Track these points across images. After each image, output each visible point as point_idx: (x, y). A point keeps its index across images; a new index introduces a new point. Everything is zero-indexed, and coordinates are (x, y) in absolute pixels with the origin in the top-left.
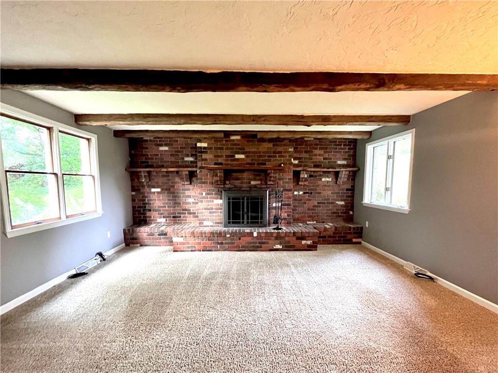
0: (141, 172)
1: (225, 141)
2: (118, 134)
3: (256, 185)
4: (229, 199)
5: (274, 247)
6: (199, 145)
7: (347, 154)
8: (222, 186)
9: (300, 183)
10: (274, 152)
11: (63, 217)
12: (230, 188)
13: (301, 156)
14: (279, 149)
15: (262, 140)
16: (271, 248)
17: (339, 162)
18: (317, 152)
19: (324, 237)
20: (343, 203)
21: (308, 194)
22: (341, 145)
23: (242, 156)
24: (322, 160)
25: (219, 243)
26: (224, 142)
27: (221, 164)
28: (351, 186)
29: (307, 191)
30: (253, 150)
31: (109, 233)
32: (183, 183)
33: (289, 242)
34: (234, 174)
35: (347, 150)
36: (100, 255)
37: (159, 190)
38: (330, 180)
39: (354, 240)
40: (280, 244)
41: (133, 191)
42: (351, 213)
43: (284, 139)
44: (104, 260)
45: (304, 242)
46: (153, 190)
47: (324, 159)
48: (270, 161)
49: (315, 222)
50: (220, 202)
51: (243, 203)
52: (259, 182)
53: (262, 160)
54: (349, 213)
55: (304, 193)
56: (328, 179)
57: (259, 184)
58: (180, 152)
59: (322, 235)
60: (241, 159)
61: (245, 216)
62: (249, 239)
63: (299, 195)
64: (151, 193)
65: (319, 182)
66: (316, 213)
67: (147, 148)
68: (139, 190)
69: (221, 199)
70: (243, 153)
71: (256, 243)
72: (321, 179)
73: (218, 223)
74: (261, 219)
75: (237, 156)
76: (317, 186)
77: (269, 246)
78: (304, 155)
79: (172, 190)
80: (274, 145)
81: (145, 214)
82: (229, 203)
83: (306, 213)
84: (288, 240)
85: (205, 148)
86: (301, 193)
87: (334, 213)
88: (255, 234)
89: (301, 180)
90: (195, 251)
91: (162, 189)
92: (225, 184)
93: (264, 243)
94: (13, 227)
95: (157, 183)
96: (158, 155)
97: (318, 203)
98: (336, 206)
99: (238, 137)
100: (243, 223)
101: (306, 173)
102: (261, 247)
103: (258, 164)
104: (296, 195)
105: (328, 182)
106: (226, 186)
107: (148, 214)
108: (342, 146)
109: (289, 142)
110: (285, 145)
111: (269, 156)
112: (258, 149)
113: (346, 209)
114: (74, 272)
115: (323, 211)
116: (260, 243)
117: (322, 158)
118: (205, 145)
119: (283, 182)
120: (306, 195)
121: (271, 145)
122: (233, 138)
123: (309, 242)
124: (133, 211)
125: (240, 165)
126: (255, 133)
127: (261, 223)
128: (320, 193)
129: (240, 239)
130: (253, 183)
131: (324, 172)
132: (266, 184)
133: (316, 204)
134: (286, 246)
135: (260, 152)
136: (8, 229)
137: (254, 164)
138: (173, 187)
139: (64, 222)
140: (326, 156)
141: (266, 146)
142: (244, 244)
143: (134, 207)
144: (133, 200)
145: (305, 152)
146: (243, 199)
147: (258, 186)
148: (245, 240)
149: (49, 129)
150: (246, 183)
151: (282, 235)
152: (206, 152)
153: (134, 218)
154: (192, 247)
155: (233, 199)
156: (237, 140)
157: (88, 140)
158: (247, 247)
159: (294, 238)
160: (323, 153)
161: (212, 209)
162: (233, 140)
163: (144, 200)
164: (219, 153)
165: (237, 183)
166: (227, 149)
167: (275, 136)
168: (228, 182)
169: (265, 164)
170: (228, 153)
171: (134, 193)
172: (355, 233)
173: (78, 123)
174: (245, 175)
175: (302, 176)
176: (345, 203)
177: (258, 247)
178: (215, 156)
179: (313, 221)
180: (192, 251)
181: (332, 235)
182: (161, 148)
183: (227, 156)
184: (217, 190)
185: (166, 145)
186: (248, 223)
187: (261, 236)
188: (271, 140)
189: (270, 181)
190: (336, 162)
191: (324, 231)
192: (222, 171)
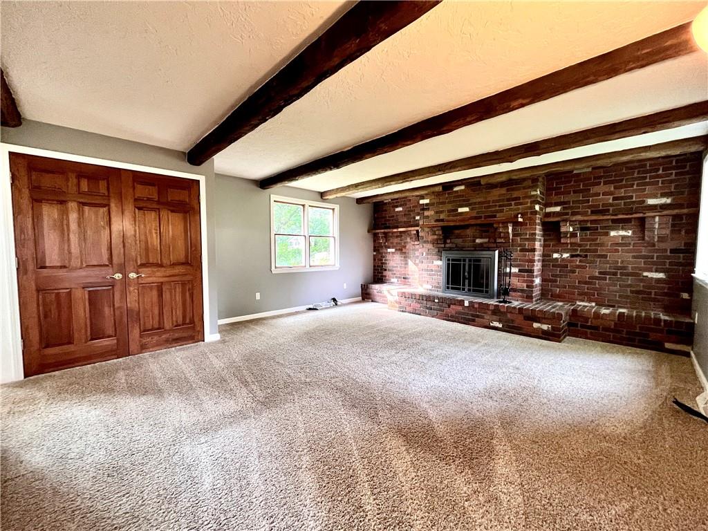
0: (378, 233)
1: (448, 194)
2: (360, 201)
3: (481, 244)
4: (449, 260)
5: (491, 324)
6: (422, 202)
7: (673, 185)
8: (443, 246)
9: (563, 241)
10: (508, 200)
11: (308, 266)
12: (450, 248)
13: (566, 200)
14: (515, 194)
15: (492, 186)
16: (487, 324)
17: (651, 202)
18: (601, 188)
19: (596, 328)
20: (661, 275)
21: (578, 259)
22: (658, 170)
23: (466, 209)
24: (611, 201)
25: (427, 308)
26: (447, 196)
27: (442, 220)
28: (686, 244)
29: (578, 253)
30: (479, 200)
31: (345, 285)
32: (413, 243)
33: (513, 321)
34: (457, 232)
35: (673, 177)
36: (334, 300)
37: (393, 250)
38: (629, 233)
39: (668, 345)
40: (500, 321)
41: (374, 251)
42: (685, 296)
43: (524, 180)
44: (336, 304)
45: (536, 325)
46: (389, 250)
47: (614, 199)
48: (502, 211)
49: (594, 304)
50: (440, 263)
51: (464, 265)
52: (486, 240)
53: (491, 212)
54: (678, 296)
55: (572, 256)
56: (622, 233)
57: (486, 243)
58: (412, 211)
59: (589, 324)
60: (465, 212)
61: (467, 281)
62: (460, 308)
63: (563, 260)
64: (387, 253)
65: (604, 238)
66: (595, 289)
67: (386, 211)
68: (379, 250)
69: (441, 260)
70: (466, 206)
71: (468, 314)
72: (607, 234)
73: (437, 287)
74: (487, 287)
75: (460, 210)
76: (602, 245)
77: (485, 321)
78: (571, 198)
79: (404, 251)
80: (508, 190)
81: (382, 273)
82: (448, 264)
83: (574, 287)
84: (512, 318)
85: (427, 204)
86: (566, 255)
87: (638, 292)
88: (466, 304)
89: (562, 236)
90: (405, 312)
91: (396, 250)
92: (445, 243)
93: (478, 316)
94: (276, 267)
95: (392, 243)
96: (393, 216)
97: (600, 273)
98: (642, 281)
99: (463, 187)
100: (464, 289)
101: (570, 225)
102: (474, 321)
103: (486, 217)
104: (556, 259)
105: (623, 237)
106: (447, 245)
107: (385, 273)
108: (661, 172)
109: (532, 183)
110: (524, 188)
111: (500, 206)
112: (486, 198)
113: (669, 288)
114: (312, 307)
115: (612, 288)
116: (472, 315)
117: (611, 197)
118: (426, 201)
119: (521, 239)
120: (575, 259)
121: (503, 191)
122: (456, 189)
123: (545, 327)
124: (374, 270)
125: (463, 220)
126: (477, 179)
127: (487, 292)
128: (605, 256)
129: (449, 307)
130: (478, 241)
131: (614, 221)
132: (495, 242)
133: (597, 274)
134: (509, 327)
135: (489, 202)
136: (273, 268)
137: (481, 217)
138: (405, 247)
139: (308, 269)
140: (622, 193)
141: (496, 193)
142: (454, 312)
143: (374, 266)
144: (374, 260)
145: (574, 193)
146: (464, 260)
147: (485, 245)
148: (454, 309)
149: (303, 206)
150: (470, 241)
151: (502, 310)
152: (428, 209)
153: (374, 276)
154: (403, 307)
155: (453, 260)
156: (461, 190)
157: (333, 209)
158: (457, 317)
159: (521, 317)
160: (612, 189)
161: (432, 270)
162: (457, 192)
163: (382, 260)
164: (441, 208)
165: (459, 241)
166: (449, 203)
167: (504, 178)
168: (448, 241)
169: (495, 216)
170: (450, 207)
171: (375, 253)
172: (669, 332)
173: (324, 198)
174: (469, 232)
175: (563, 229)
176: (668, 277)
177: (469, 320)
178: (437, 213)
179: (590, 301)
180: (402, 311)
181: (612, 327)
182: (397, 209)
183: (449, 211)
184: (437, 250)
185: (400, 206)
186: (469, 290)
187: (473, 307)
188: (502, 185)
189: (500, 238)
190: (644, 201)
191: (594, 318)
192: (440, 228)
